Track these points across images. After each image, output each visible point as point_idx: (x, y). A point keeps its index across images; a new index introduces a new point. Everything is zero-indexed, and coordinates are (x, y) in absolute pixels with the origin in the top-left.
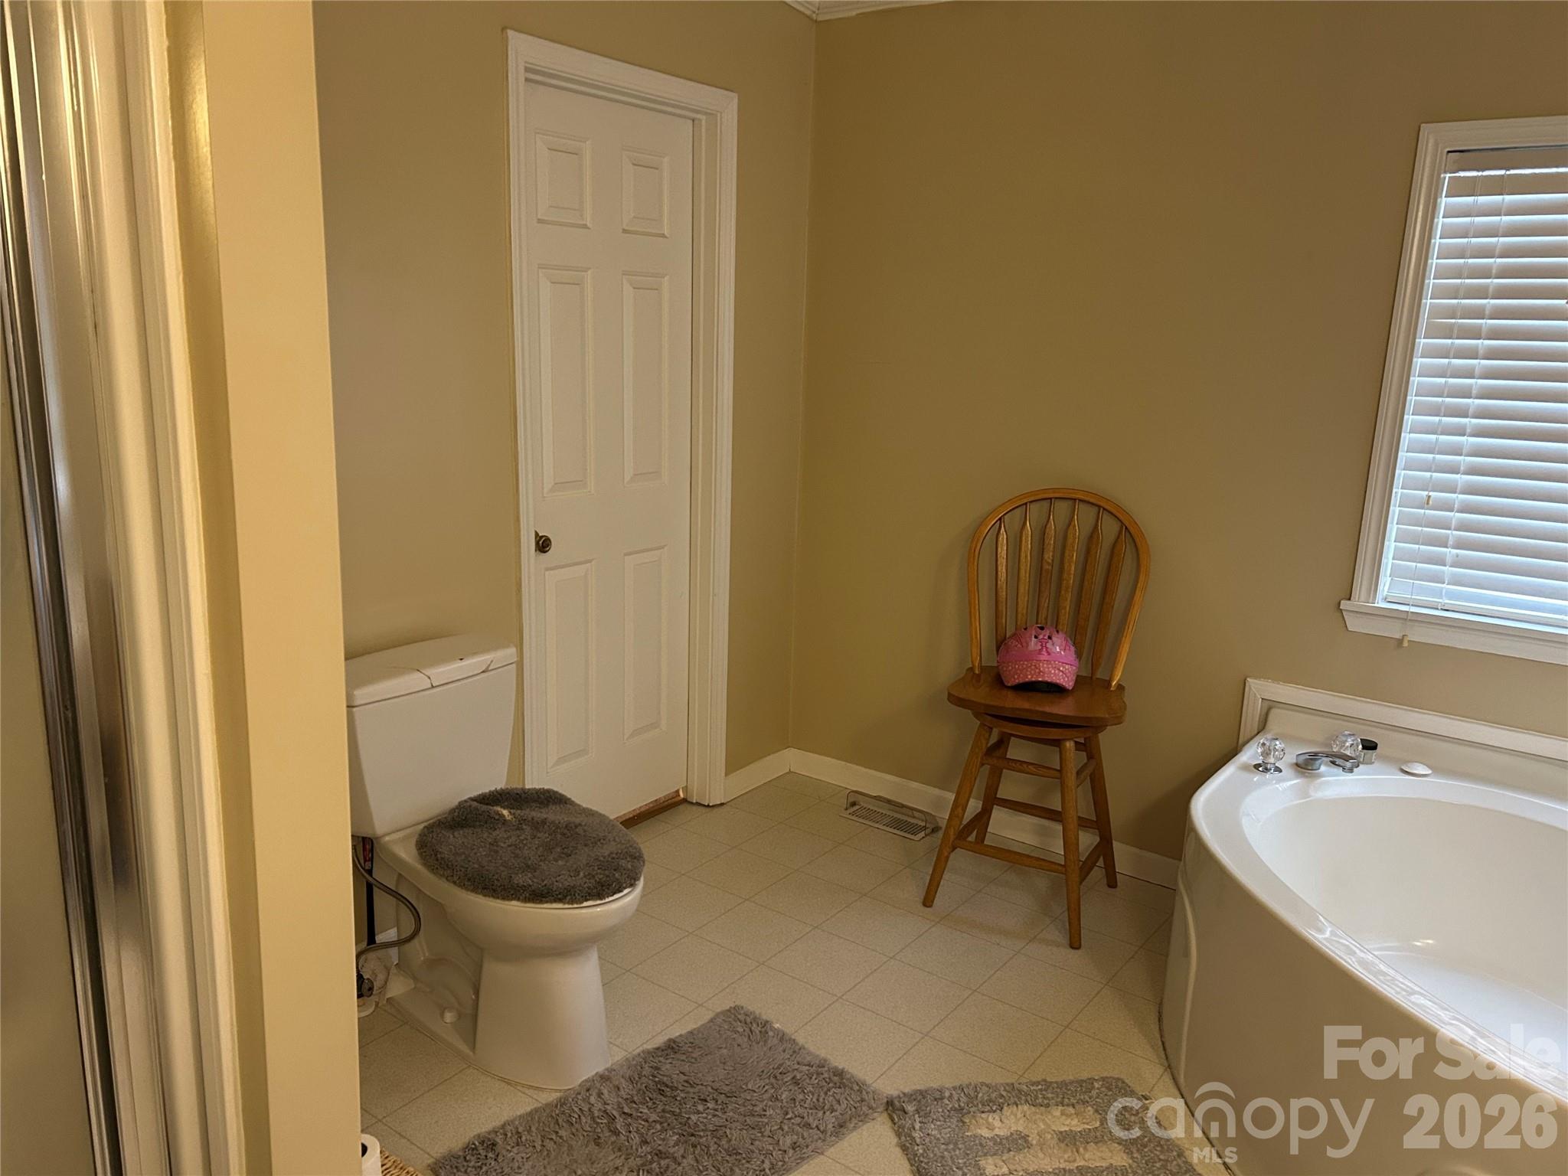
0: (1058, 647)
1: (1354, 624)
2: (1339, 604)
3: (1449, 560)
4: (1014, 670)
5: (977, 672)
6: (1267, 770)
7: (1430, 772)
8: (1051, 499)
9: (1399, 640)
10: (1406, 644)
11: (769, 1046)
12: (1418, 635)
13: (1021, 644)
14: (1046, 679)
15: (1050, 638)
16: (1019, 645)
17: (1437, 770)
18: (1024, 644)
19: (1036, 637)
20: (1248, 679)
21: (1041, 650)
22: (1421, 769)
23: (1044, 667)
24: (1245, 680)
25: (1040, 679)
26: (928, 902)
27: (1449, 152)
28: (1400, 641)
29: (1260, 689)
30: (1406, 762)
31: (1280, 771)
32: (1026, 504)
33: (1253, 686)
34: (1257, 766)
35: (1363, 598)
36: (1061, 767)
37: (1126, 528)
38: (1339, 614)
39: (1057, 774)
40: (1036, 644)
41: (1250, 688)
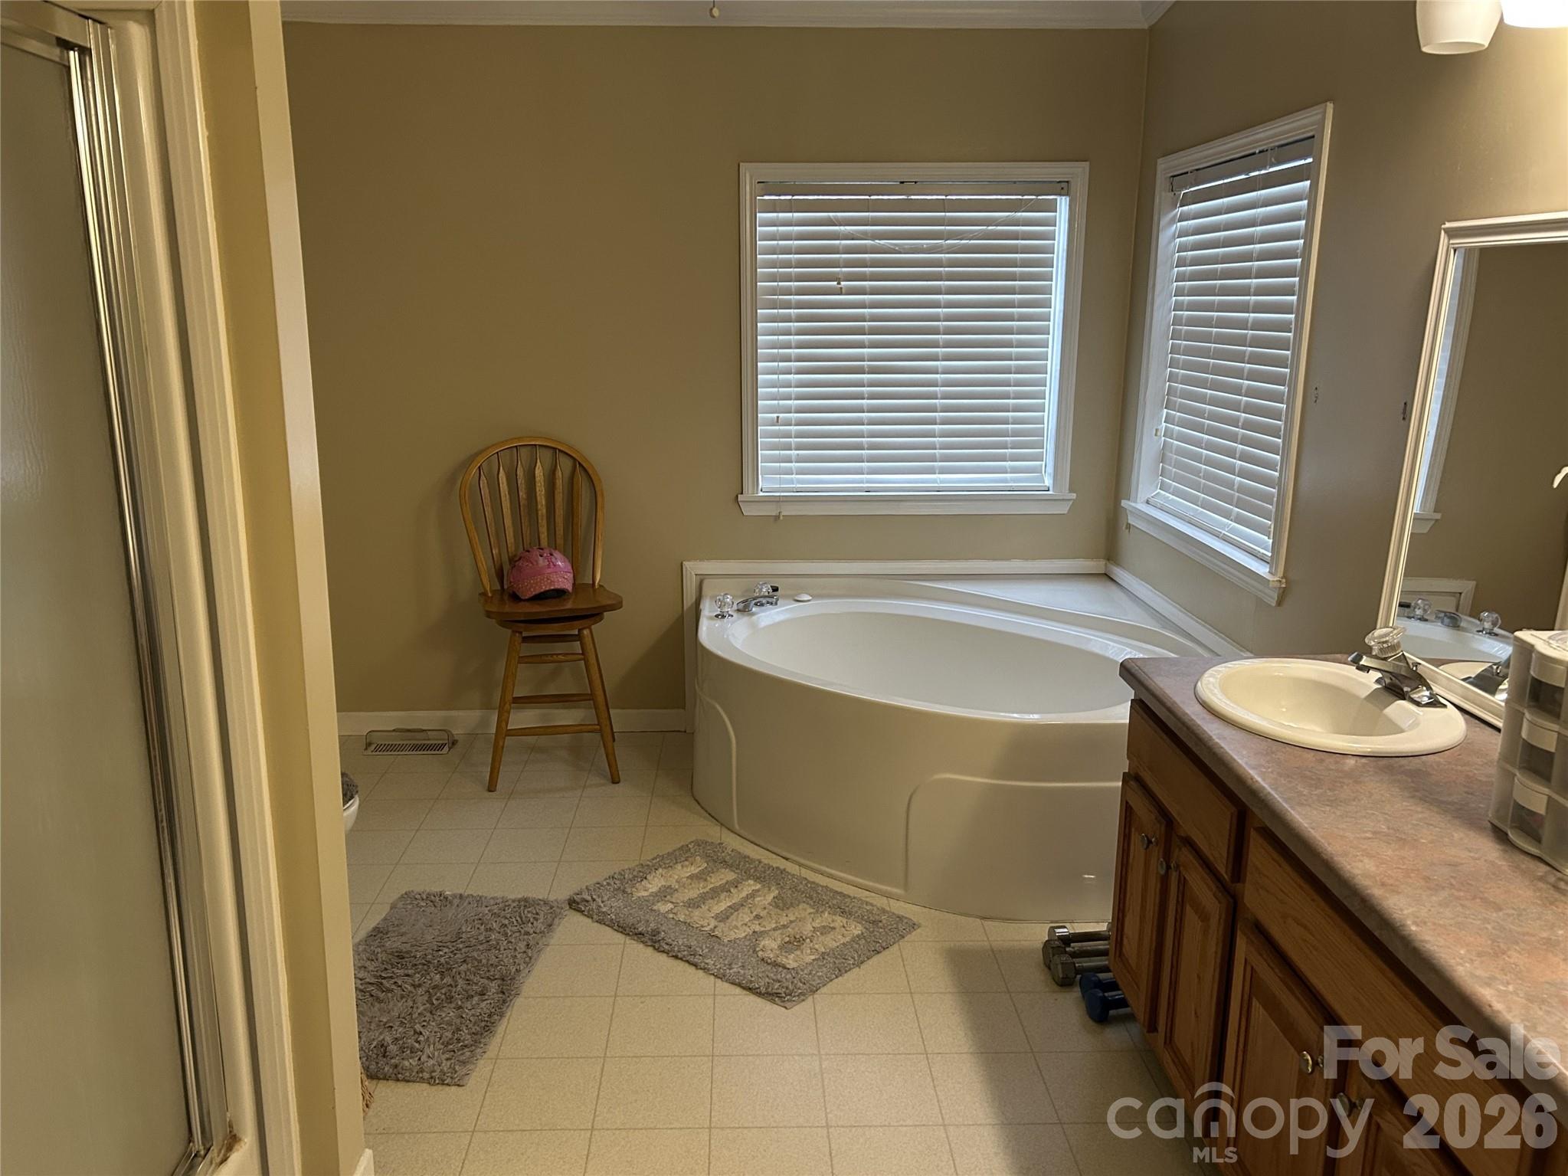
0: (561, 563)
1: (747, 510)
2: (737, 496)
3: (793, 458)
4: (529, 585)
5: (490, 595)
6: (723, 617)
7: (811, 598)
8: (516, 446)
9: (775, 516)
10: (781, 518)
11: (456, 905)
12: (788, 511)
13: (532, 563)
14: (556, 587)
15: (551, 555)
16: (530, 565)
17: (815, 597)
18: (535, 563)
19: (541, 556)
20: (684, 563)
21: (549, 565)
22: (806, 597)
23: (554, 577)
24: (682, 563)
25: (552, 588)
26: (491, 788)
27: (759, 182)
28: (777, 518)
29: (694, 568)
30: (796, 595)
31: (732, 616)
32: (497, 453)
33: (688, 567)
34: (717, 616)
35: (750, 492)
36: (583, 649)
37: (580, 463)
38: (737, 506)
39: (582, 657)
40: (544, 562)
41: (686, 568)
